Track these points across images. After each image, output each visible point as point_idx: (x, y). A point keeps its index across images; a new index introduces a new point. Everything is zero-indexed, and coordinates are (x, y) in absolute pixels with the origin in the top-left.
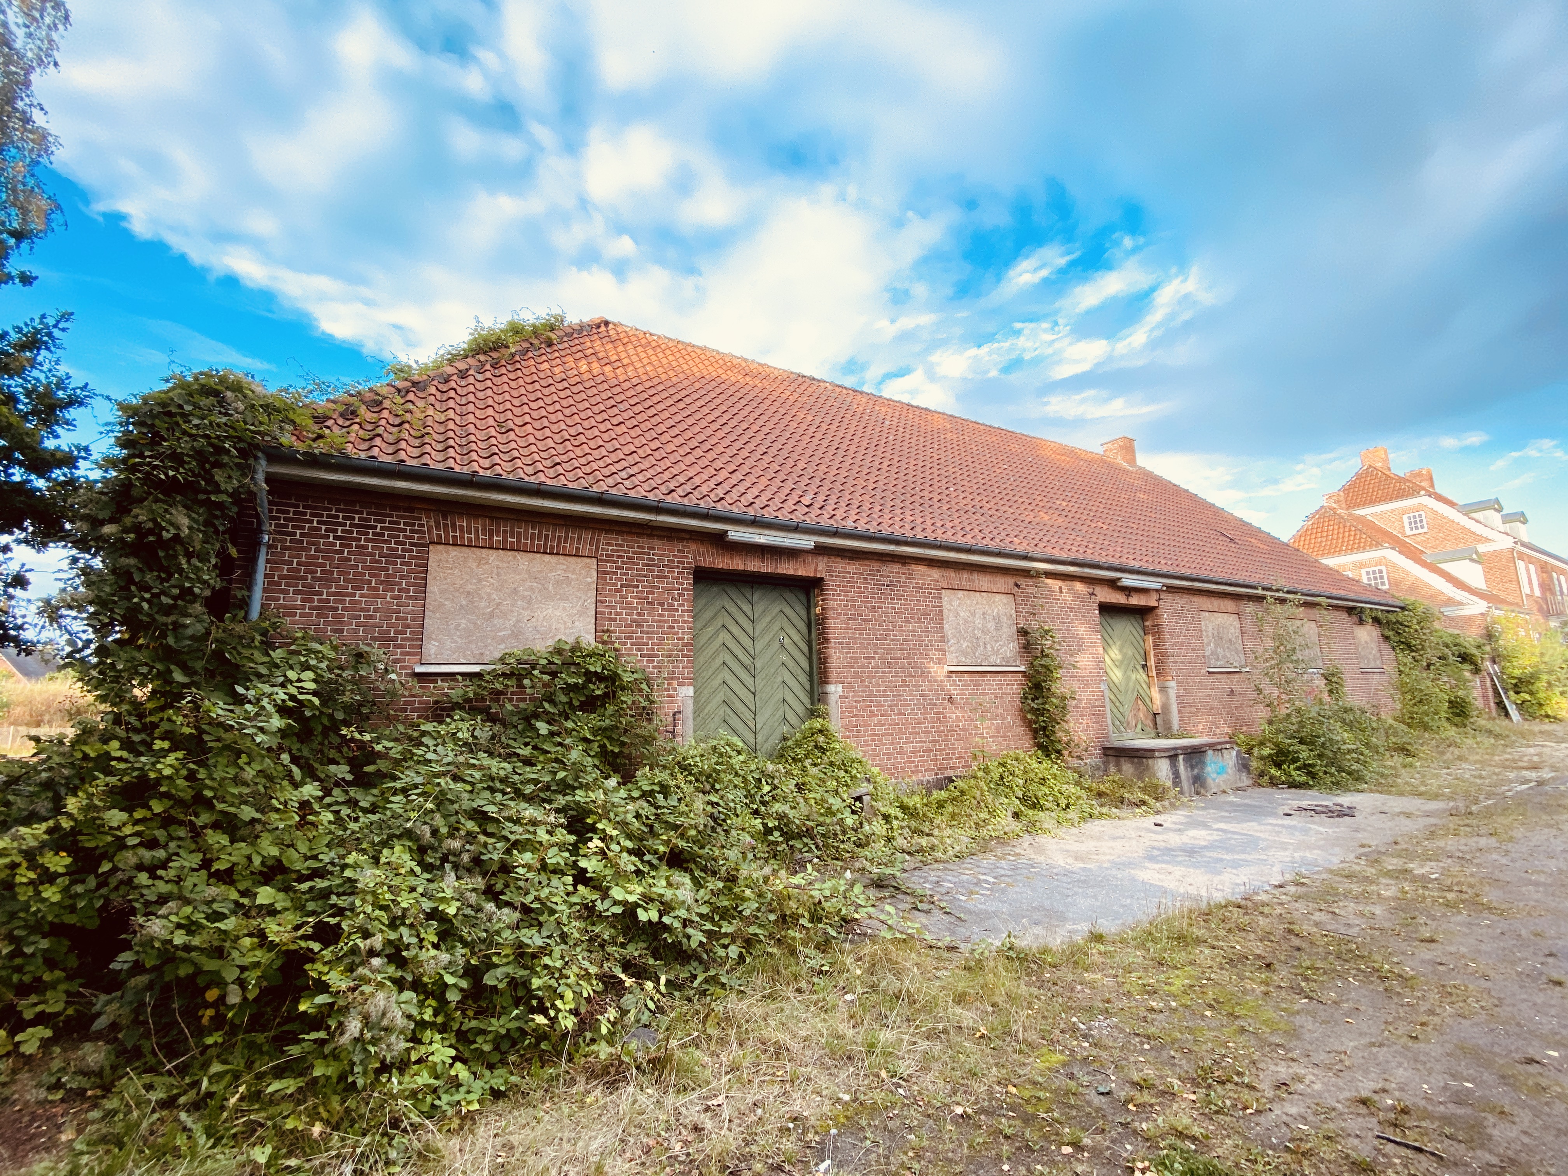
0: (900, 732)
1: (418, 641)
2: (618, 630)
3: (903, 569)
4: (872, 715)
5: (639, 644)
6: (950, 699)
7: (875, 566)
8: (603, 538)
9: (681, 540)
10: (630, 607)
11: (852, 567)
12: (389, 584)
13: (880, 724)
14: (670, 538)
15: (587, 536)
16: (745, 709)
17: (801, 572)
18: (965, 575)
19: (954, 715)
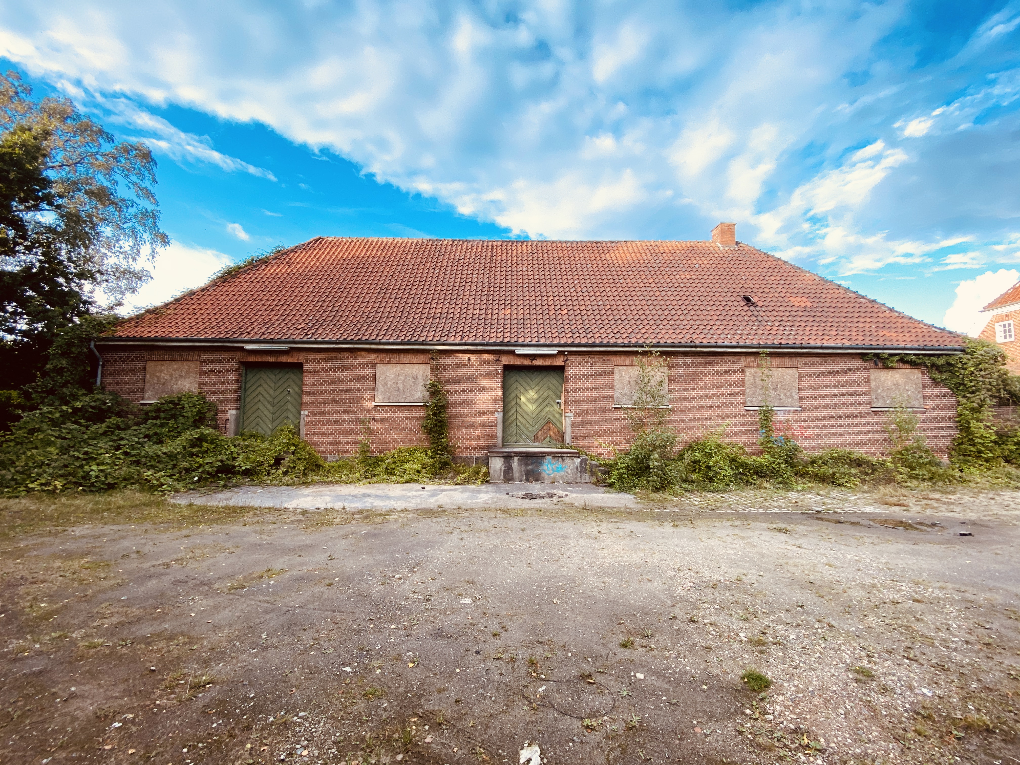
0: (339, 433)
1: (143, 391)
2: (206, 388)
3: (352, 355)
4: (324, 425)
5: (214, 393)
6: (374, 419)
7: (332, 355)
8: (202, 353)
9: (233, 351)
10: (211, 379)
11: (319, 357)
12: (135, 375)
13: (327, 429)
14: (229, 351)
15: (196, 353)
16: (267, 420)
17: (290, 360)
18: (394, 356)
19: (374, 427)
